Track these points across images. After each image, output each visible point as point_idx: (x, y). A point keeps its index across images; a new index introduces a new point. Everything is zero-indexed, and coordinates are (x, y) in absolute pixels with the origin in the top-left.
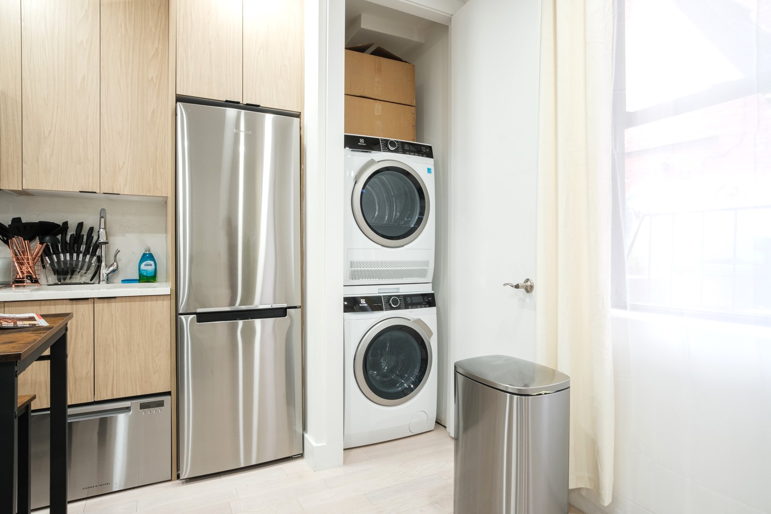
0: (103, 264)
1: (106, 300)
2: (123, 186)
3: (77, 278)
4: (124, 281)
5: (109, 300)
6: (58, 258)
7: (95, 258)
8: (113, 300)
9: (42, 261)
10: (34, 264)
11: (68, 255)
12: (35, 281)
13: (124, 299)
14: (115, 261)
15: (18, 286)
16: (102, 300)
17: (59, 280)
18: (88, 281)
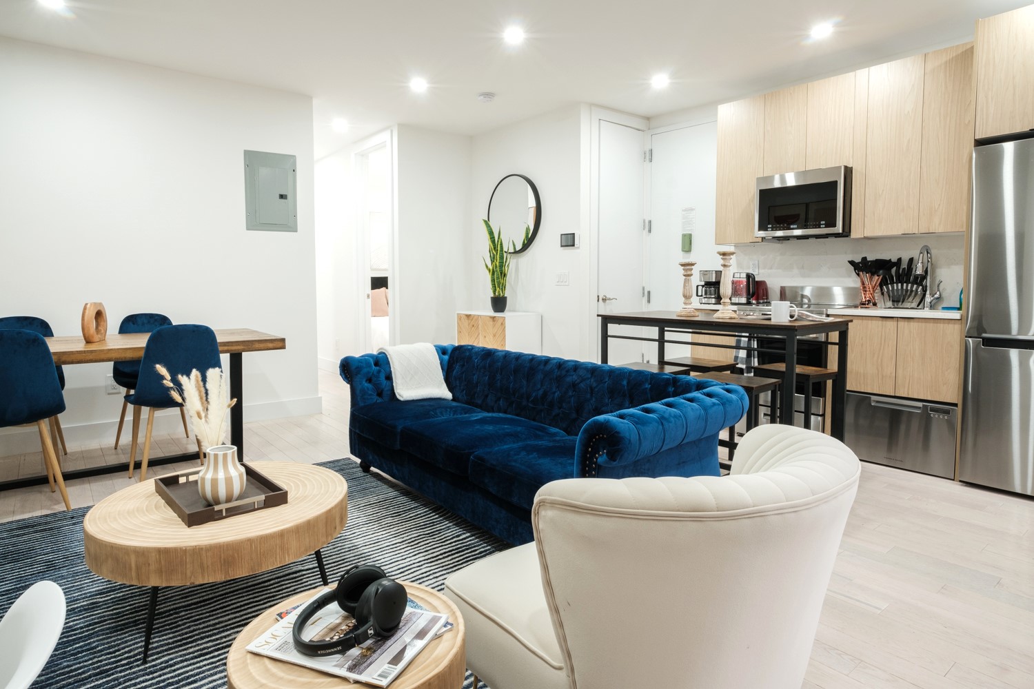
0: (928, 292)
1: (906, 320)
2: (938, 226)
3: (907, 305)
4: (944, 308)
5: (909, 320)
6: (893, 287)
7: (921, 287)
8: (912, 321)
9: (882, 290)
10: (874, 291)
11: (900, 285)
12: (875, 304)
13: (920, 320)
14: (938, 290)
15: (862, 308)
16: (903, 320)
17: (894, 305)
18: (916, 307)
